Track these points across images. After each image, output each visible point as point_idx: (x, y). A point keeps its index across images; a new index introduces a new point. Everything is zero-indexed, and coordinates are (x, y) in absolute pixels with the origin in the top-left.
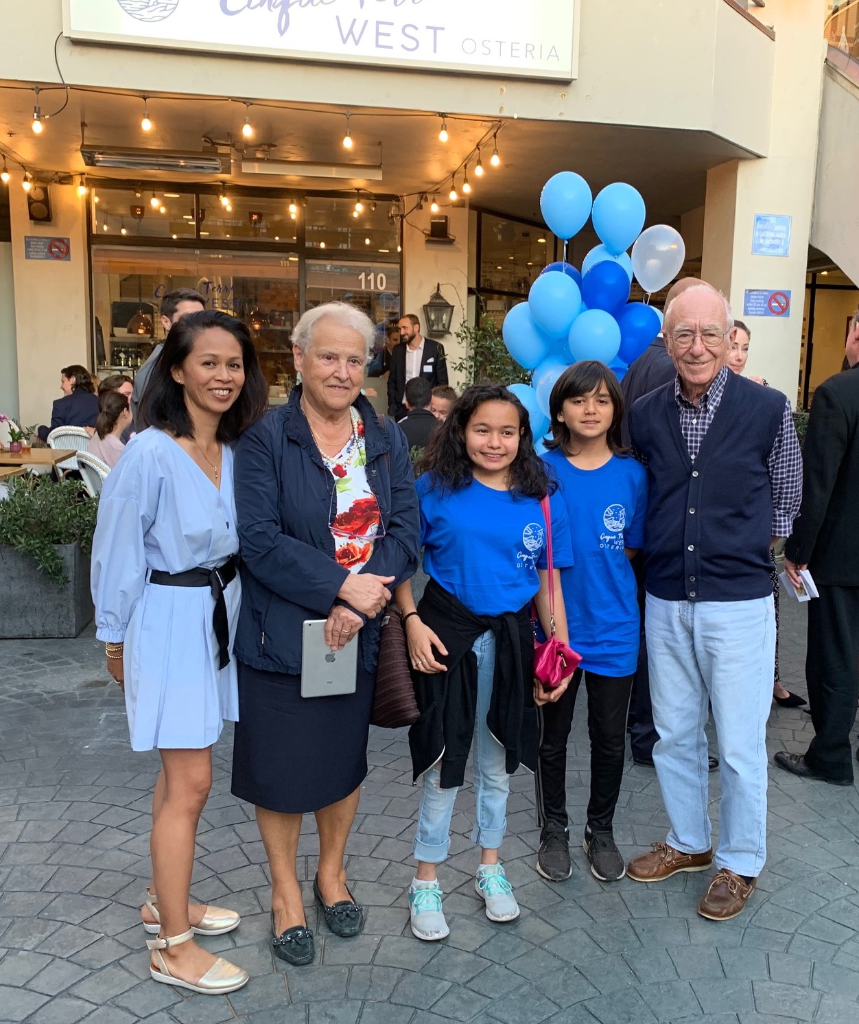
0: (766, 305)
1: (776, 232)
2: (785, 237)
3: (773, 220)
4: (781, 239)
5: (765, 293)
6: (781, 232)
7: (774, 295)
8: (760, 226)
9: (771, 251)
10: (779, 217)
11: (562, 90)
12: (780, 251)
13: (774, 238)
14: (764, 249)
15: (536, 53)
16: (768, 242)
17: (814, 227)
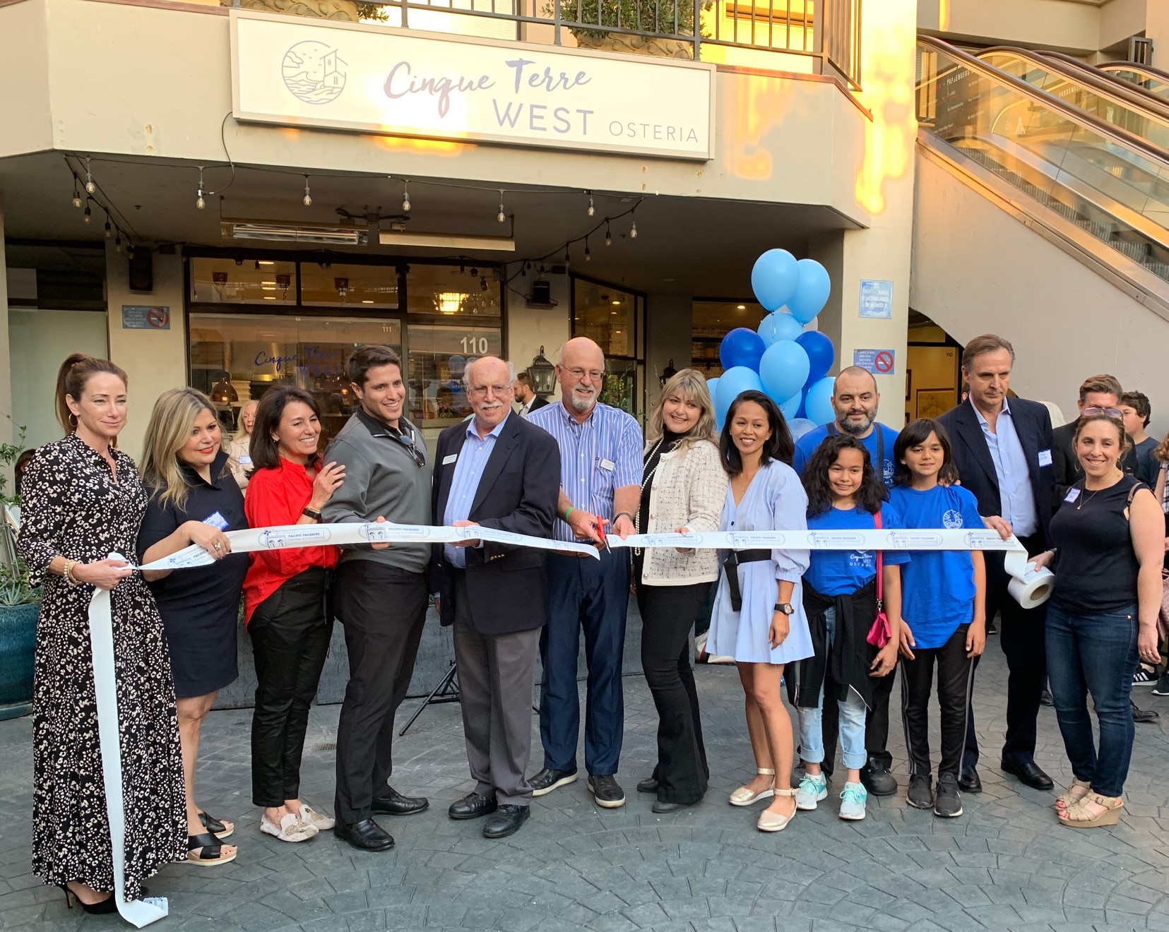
0: (872, 364)
1: (879, 296)
2: (888, 300)
3: (876, 285)
4: (884, 303)
5: (871, 353)
6: (885, 296)
7: (880, 355)
8: (865, 291)
9: (876, 314)
10: (882, 283)
11: (698, 168)
12: (884, 314)
13: (877, 302)
14: (869, 312)
15: (677, 135)
16: (873, 305)
17: (913, 291)
